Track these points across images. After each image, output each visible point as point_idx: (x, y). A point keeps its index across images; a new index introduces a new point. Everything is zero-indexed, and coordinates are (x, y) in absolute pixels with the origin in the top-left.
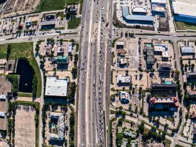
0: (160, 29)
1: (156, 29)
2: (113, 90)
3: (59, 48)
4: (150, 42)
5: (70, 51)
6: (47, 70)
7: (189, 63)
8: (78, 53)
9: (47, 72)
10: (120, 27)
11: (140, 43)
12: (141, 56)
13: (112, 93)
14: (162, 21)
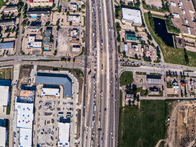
0: (31, 67)
1: (35, 67)
2: (83, 12)
3: (137, 50)
4: (44, 53)
5: (126, 46)
6: (144, 33)
7: (9, 35)
8: (118, 44)
9: (143, 31)
10: (75, 70)
11: (56, 51)
12: (56, 38)
13: (84, 10)
14: (27, 78)
